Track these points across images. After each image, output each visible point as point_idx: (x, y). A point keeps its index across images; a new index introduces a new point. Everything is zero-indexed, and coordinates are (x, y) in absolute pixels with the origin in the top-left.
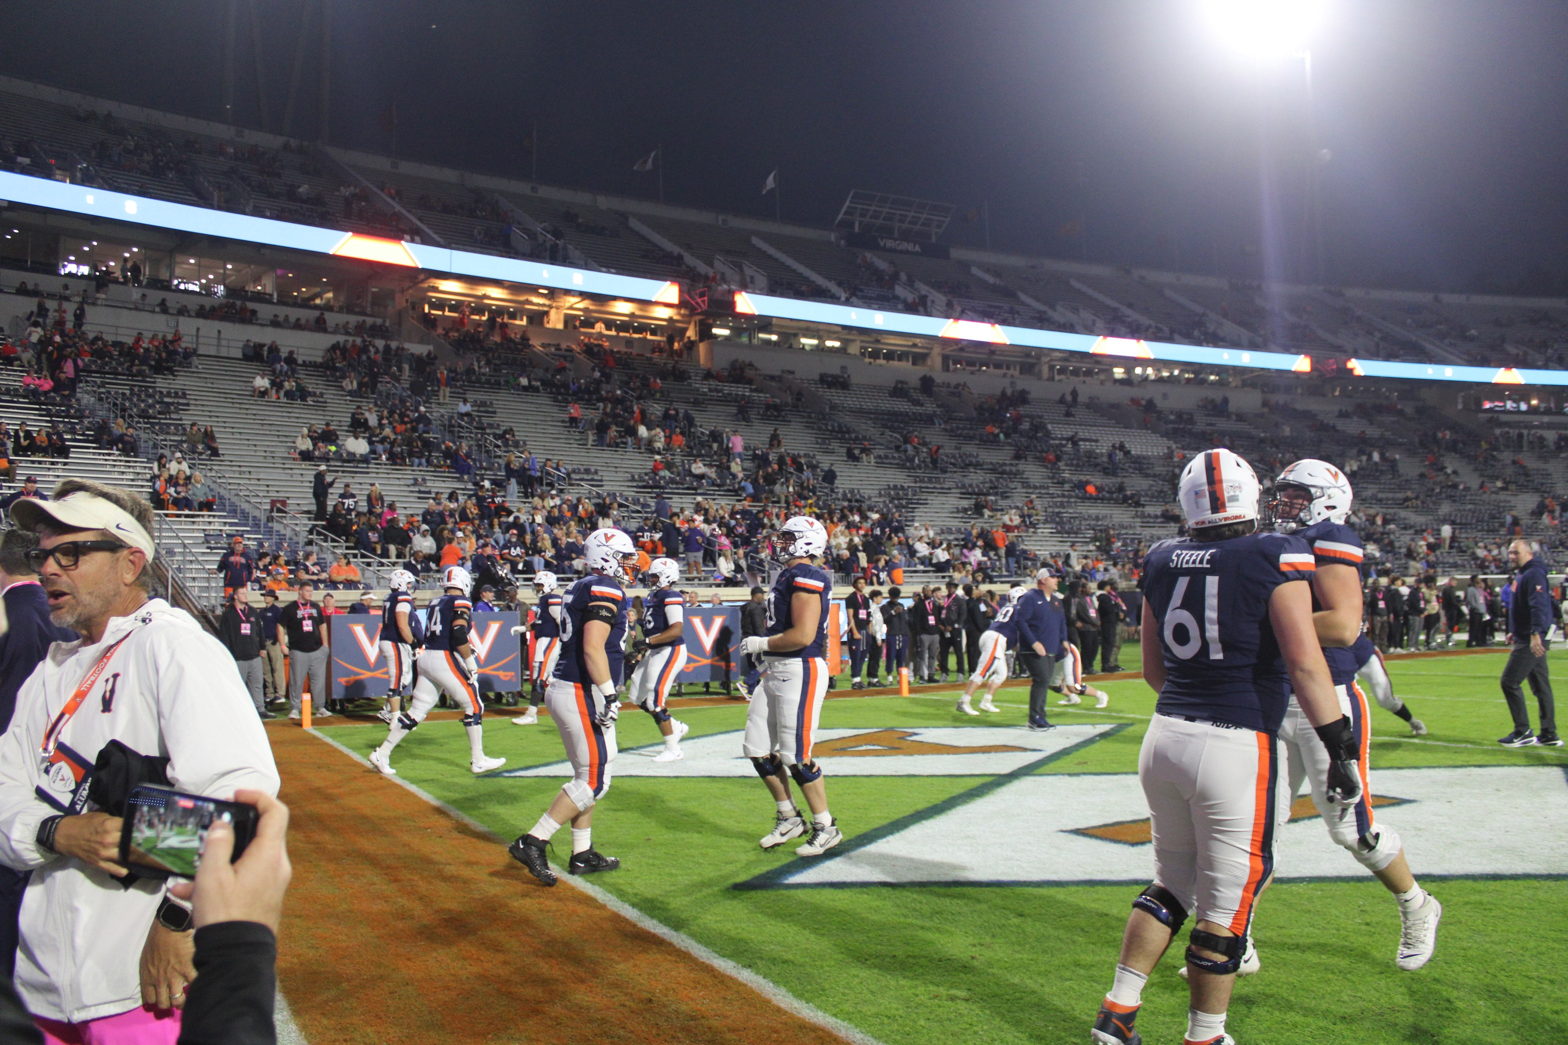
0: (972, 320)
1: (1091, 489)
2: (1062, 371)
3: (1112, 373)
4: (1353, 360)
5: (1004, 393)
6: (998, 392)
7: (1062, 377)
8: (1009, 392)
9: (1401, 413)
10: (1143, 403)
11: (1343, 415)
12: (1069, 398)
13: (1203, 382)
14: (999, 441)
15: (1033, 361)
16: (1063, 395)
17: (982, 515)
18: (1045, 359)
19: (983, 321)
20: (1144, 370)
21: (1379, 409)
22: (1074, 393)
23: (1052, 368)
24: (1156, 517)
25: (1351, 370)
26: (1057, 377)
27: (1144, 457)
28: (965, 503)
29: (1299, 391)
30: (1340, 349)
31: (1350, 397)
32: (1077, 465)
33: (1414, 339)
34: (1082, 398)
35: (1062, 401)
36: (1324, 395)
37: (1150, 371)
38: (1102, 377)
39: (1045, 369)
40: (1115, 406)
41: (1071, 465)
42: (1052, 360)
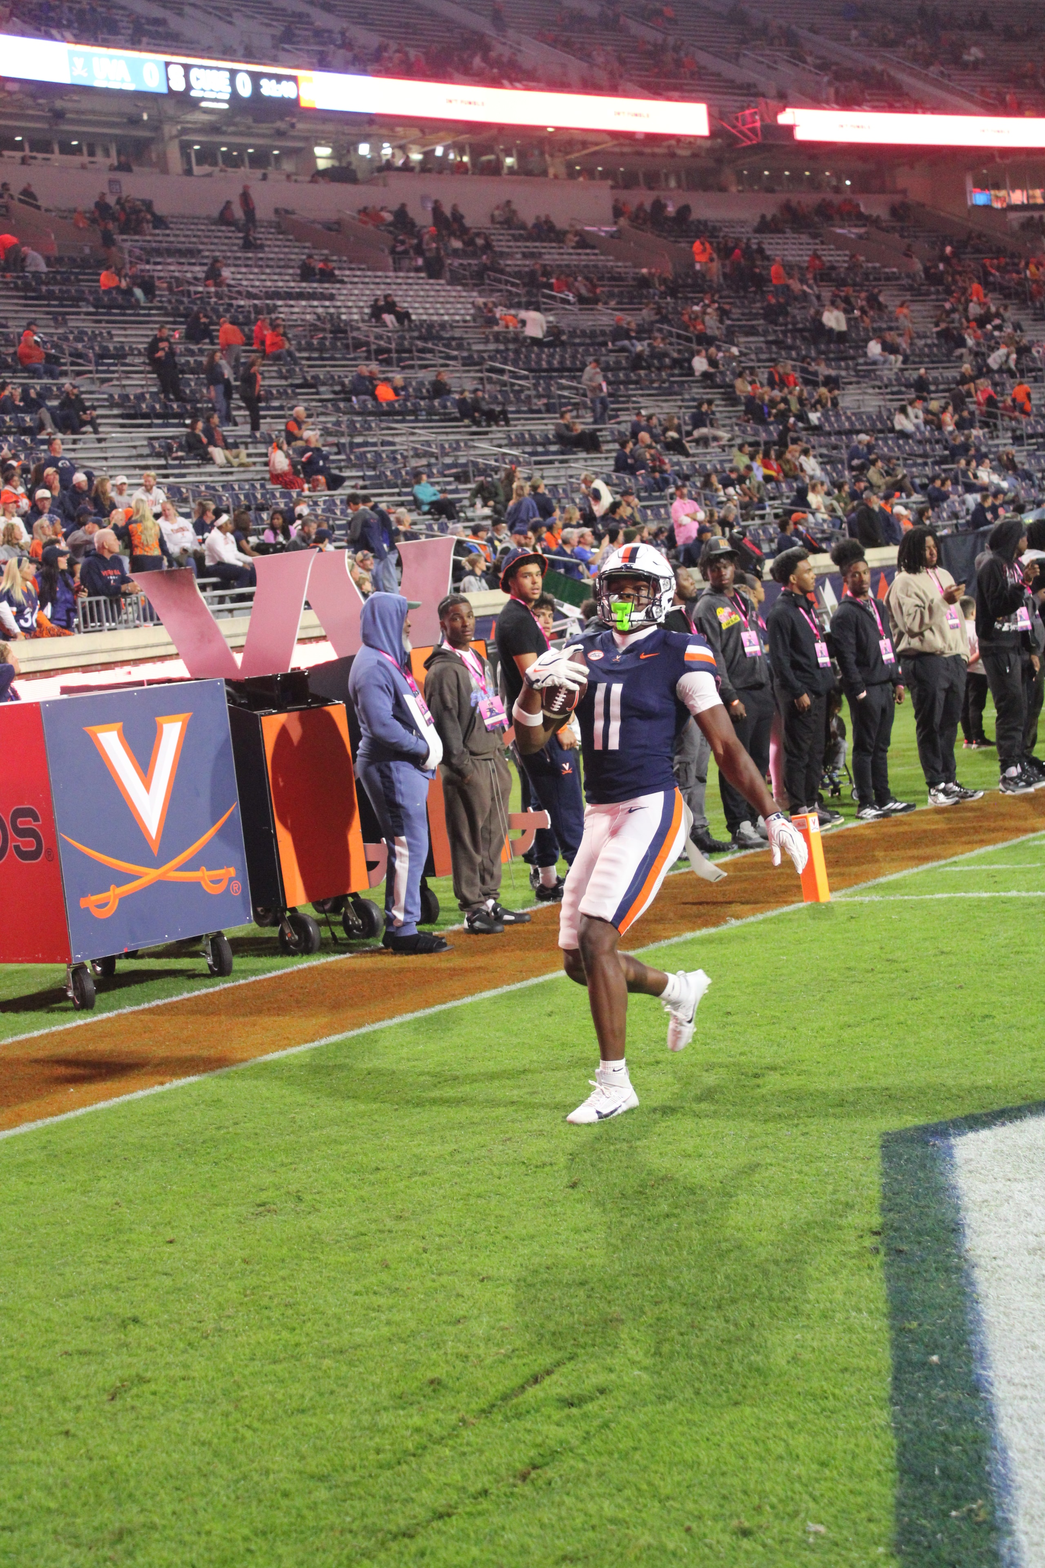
0: (23, 34)
1: (385, 392)
2: (207, 156)
3: (314, 158)
4: (789, 111)
5: (102, 206)
6: (88, 204)
7: (207, 169)
8: (111, 200)
9: (862, 219)
10: (388, 217)
11: (765, 227)
12: (238, 212)
13: (495, 169)
14: (137, 306)
15: (147, 134)
16: (228, 203)
17: (208, 459)
18: (170, 130)
19: (49, 37)
20: (376, 149)
21: (826, 212)
22: (245, 198)
23: (185, 147)
24: (546, 442)
25: (789, 129)
26: (196, 169)
27: (443, 325)
28: (140, 436)
29: (673, 183)
30: (750, 91)
31: (771, 190)
32: (321, 349)
33: (879, 67)
34: (263, 212)
35: (225, 218)
36: (723, 189)
37: (387, 150)
38: (288, 166)
39: (173, 152)
40: (335, 227)
41: (310, 347)
42: (184, 131)
